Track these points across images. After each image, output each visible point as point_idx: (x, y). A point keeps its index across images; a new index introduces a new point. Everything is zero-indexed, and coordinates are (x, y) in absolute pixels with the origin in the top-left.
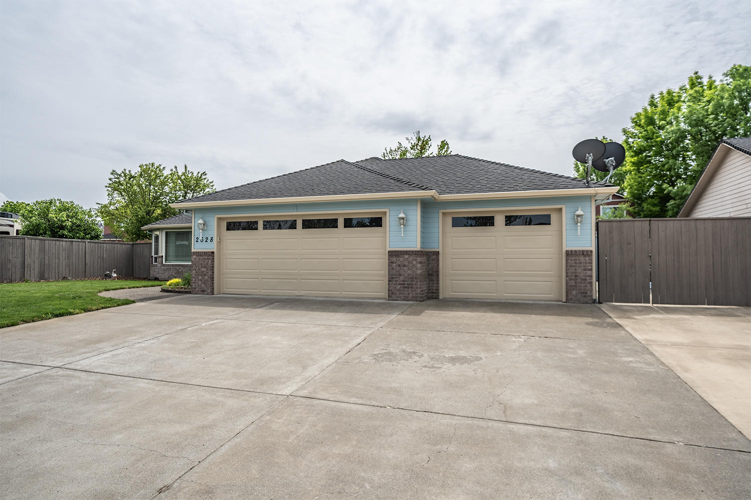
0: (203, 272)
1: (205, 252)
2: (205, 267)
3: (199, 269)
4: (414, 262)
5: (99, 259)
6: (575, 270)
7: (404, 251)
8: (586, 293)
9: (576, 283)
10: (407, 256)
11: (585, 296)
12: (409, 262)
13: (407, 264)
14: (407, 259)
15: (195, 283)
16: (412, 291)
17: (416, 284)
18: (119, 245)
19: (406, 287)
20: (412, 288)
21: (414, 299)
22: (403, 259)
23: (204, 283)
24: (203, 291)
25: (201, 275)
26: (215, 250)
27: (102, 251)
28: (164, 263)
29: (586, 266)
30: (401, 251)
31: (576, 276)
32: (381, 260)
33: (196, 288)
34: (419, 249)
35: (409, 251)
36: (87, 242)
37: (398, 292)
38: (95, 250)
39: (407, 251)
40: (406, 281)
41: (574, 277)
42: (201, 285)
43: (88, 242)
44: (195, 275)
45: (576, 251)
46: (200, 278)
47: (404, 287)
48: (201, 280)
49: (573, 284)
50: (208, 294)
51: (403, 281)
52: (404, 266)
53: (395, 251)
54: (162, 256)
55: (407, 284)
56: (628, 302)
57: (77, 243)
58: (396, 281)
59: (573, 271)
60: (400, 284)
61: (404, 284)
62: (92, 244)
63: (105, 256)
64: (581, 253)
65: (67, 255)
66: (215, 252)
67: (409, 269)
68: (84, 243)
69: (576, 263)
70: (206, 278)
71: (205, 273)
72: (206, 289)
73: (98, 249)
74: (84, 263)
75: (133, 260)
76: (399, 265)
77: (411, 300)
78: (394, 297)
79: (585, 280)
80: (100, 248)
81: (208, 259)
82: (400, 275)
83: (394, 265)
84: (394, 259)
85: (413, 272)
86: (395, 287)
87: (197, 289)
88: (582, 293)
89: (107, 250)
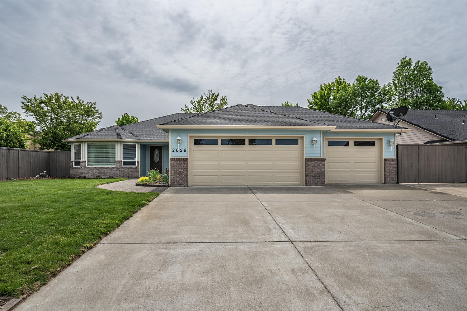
0: (179, 172)
1: (180, 159)
2: (181, 169)
3: (177, 170)
4: (321, 165)
5: (28, 164)
6: (389, 168)
7: (315, 159)
8: (394, 179)
9: (389, 174)
10: (317, 162)
11: (393, 181)
12: (318, 164)
13: (316, 166)
14: (317, 163)
15: (174, 179)
16: (320, 180)
17: (322, 177)
18: (40, 153)
19: (316, 179)
20: (319, 179)
21: (321, 185)
22: (314, 163)
23: (181, 179)
24: (181, 185)
25: (179, 174)
26: (188, 158)
27: (30, 157)
28: (87, 166)
29: (393, 166)
30: (313, 159)
31: (389, 171)
32: (298, 163)
33: (174, 183)
34: (322, 158)
35: (318, 159)
36: (19, 150)
37: (312, 181)
38: (25, 156)
39: (317, 159)
40: (316, 175)
41: (388, 171)
42: (179, 181)
43: (21, 150)
44: (174, 174)
45: (390, 159)
46: (178, 176)
47: (315, 179)
48: (179, 177)
49: (388, 175)
50: (184, 186)
51: (315, 175)
52: (315, 167)
53: (310, 159)
54: (86, 161)
55: (317, 177)
56: (410, 183)
57: (13, 151)
58: (311, 175)
59: (388, 168)
60: (313, 177)
61: (315, 177)
62: (23, 152)
63: (31, 161)
64: (392, 160)
65: (6, 160)
66: (189, 159)
67: (318, 169)
68: (17, 151)
69: (389, 165)
70: (183, 176)
71: (182, 172)
72: (183, 183)
73: (27, 156)
74: (17, 167)
75: (50, 164)
76: (312, 167)
77: (319, 186)
78: (310, 184)
79: (393, 173)
80: (28, 155)
81: (184, 163)
82: (313, 172)
83: (309, 166)
84: (309, 163)
85: (320, 170)
86: (310, 178)
87: (176, 183)
88: (392, 179)
89: (33, 156)
